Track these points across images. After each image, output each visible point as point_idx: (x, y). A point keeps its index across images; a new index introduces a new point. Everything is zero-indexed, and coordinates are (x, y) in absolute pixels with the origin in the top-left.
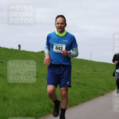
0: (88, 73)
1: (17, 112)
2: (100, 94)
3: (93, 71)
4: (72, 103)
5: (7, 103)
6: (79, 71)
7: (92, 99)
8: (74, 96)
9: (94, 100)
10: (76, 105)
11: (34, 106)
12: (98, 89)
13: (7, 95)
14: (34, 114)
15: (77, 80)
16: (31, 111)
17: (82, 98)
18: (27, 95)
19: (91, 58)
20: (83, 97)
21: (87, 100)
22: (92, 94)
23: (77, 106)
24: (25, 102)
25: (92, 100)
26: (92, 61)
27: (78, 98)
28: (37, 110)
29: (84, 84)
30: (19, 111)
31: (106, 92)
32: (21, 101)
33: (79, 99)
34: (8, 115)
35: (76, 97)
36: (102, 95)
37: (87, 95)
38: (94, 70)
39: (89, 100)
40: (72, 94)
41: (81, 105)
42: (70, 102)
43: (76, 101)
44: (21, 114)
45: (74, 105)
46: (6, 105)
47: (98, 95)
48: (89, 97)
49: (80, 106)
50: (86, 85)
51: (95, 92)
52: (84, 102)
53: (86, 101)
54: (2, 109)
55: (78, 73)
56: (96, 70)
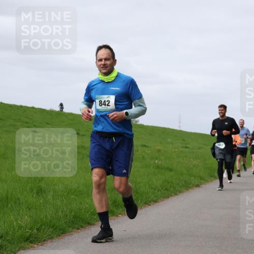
0: (175, 151)
1: (60, 213)
2: (194, 185)
3: (182, 147)
4: (149, 198)
5: (43, 197)
6: (159, 148)
7: (180, 192)
8: (152, 188)
9: (184, 194)
10: (156, 202)
11: (87, 204)
12: (191, 176)
13: (43, 185)
14: (88, 216)
15: (157, 161)
16: (83, 211)
17: (164, 190)
18: (76, 184)
19: (180, 127)
20: (166, 189)
21: (173, 194)
22: (180, 184)
23: (157, 204)
24: (73, 196)
25: (181, 194)
26: (181, 131)
27: (159, 190)
28: (92, 210)
29: (168, 168)
30: (62, 211)
31: (203, 181)
32: (66, 194)
33: (160, 192)
34: (45, 217)
35: (155, 190)
36: (198, 186)
37: (172, 185)
38: (184, 146)
39: (176, 194)
40: (149, 185)
41: (163, 202)
42: (146, 197)
43: (155, 196)
44: (67, 216)
45: (152, 203)
46: (41, 201)
47: (191, 185)
48: (176, 189)
49: (161, 203)
50: (171, 170)
51: (185, 182)
52: (168, 197)
53: (171, 196)
54: (35, 208)
55: (159, 151)
56: (188, 146)
